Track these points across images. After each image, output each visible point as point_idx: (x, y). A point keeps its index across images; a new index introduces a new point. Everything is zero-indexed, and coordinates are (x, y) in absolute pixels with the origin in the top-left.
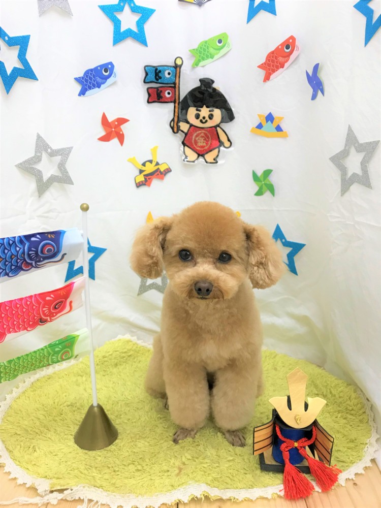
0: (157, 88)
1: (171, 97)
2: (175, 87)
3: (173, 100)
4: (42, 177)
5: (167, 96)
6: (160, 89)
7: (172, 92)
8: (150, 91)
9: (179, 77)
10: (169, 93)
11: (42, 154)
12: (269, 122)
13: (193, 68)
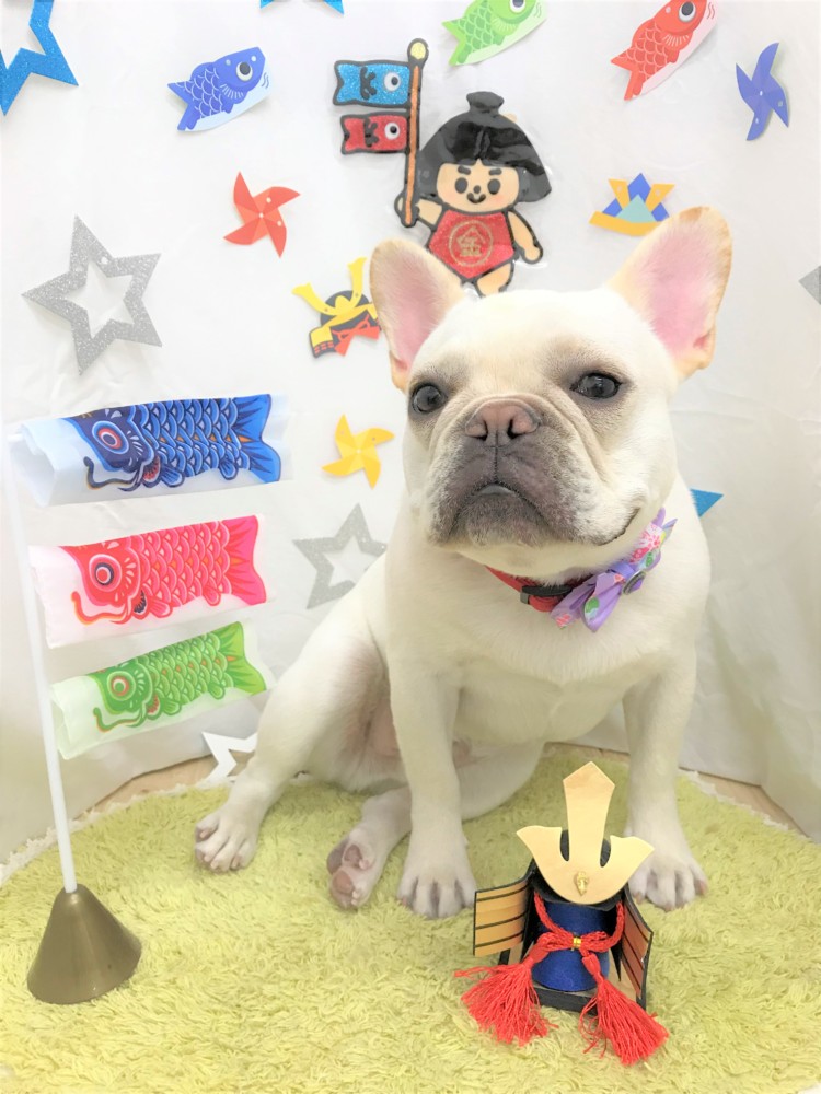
3: (403, 146)
4: (87, 325)
6: (372, 120)
7: (400, 125)
8: (348, 123)
9: (419, 90)
11: (86, 269)
13: (453, 67)
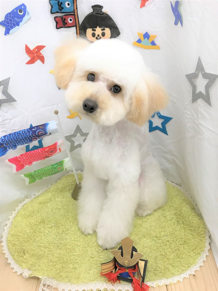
0: (62, 18)
1: (73, 22)
2: (74, 15)
3: (75, 24)
5: (70, 22)
6: (64, 17)
7: (73, 19)
8: (57, 19)
9: (77, 6)
10: (71, 20)
12: (146, 38)
